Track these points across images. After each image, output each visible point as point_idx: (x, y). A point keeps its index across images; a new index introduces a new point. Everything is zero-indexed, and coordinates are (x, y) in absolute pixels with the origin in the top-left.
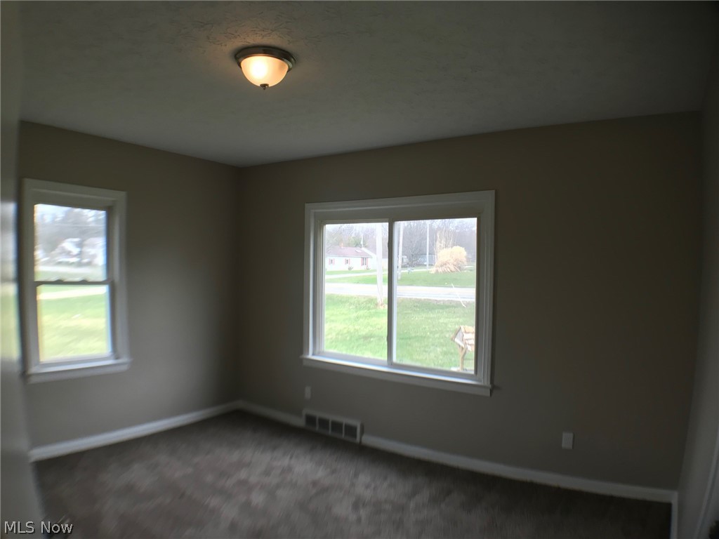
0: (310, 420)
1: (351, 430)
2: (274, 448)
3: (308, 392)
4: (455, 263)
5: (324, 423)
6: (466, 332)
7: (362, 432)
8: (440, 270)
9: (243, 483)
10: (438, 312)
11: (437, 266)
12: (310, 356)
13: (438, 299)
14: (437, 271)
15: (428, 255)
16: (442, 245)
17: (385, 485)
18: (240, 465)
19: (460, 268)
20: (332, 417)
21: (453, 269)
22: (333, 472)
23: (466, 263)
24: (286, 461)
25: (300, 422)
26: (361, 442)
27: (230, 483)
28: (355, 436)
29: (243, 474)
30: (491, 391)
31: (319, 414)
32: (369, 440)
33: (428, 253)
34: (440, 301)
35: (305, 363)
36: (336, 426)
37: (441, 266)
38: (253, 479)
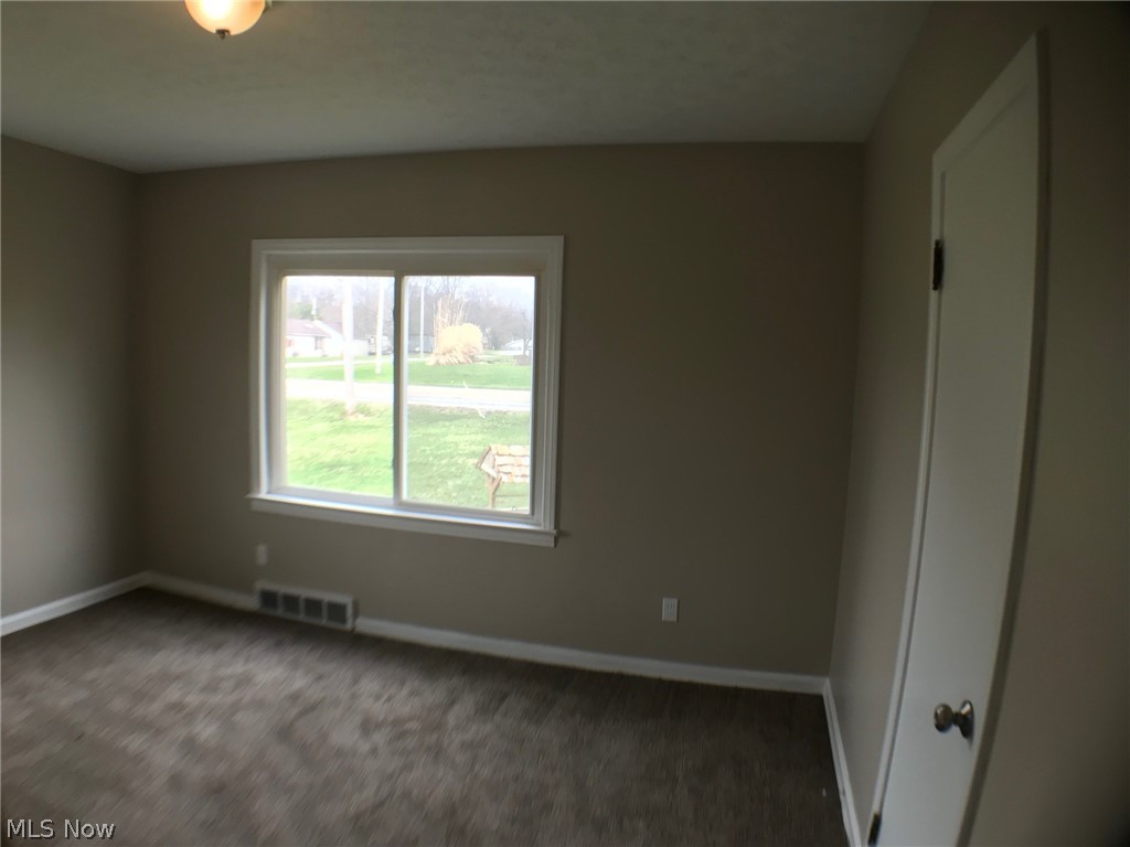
0: (268, 598)
1: (337, 611)
2: (218, 647)
3: (262, 554)
4: (466, 351)
5: (291, 602)
6: (498, 454)
7: (356, 614)
8: (443, 360)
9: (177, 707)
10: (444, 426)
11: (437, 354)
12: (263, 494)
13: (442, 405)
14: (438, 361)
15: (422, 336)
16: (446, 320)
17: (405, 691)
18: (166, 678)
19: (472, 357)
20: (304, 592)
21: (462, 360)
22: (320, 678)
23: (481, 350)
24: (238, 668)
25: (251, 602)
26: (353, 630)
27: (155, 708)
28: (344, 621)
29: (173, 694)
30: (556, 540)
31: (283, 589)
32: (367, 625)
33: (422, 333)
34: (444, 408)
35: (256, 507)
36: (313, 606)
37: (444, 354)
38: (193, 699)
